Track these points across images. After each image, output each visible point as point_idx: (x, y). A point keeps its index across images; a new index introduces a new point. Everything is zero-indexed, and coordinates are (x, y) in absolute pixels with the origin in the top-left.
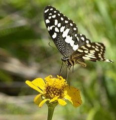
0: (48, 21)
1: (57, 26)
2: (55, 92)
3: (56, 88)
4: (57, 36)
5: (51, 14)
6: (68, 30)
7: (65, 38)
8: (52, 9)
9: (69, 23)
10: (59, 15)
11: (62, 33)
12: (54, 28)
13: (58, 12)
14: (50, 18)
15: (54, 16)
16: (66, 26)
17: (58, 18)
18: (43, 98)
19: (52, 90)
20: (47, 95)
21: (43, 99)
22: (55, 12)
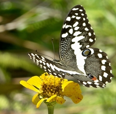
0: (69, 19)
1: (73, 28)
2: (52, 90)
3: (52, 86)
4: (67, 37)
5: (77, 14)
6: (82, 37)
7: (74, 43)
8: (81, 10)
9: (88, 32)
10: (84, 19)
11: (74, 37)
12: (69, 28)
13: (85, 16)
14: (73, 17)
15: (78, 18)
16: (84, 33)
17: (81, 22)
18: (41, 97)
19: (49, 89)
20: (44, 94)
21: (41, 99)
22: (83, 15)
